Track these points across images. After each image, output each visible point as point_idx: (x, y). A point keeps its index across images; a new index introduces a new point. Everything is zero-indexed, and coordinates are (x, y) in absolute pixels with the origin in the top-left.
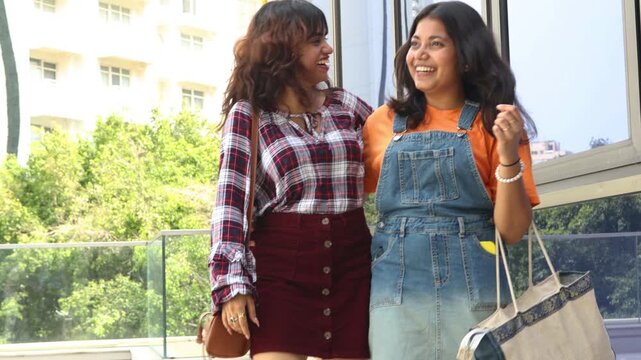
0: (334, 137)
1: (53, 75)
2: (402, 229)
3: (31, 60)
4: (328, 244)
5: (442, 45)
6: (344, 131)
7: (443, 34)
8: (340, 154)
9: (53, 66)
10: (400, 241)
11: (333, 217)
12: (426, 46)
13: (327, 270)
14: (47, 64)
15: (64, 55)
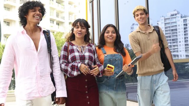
0: (87, 54)
1: (9, 25)
3: (4, 21)
4: (86, 80)
5: (115, 33)
6: (90, 53)
8: (87, 58)
9: (9, 23)
10: (108, 79)
14: (7, 23)
15: (11, 21)
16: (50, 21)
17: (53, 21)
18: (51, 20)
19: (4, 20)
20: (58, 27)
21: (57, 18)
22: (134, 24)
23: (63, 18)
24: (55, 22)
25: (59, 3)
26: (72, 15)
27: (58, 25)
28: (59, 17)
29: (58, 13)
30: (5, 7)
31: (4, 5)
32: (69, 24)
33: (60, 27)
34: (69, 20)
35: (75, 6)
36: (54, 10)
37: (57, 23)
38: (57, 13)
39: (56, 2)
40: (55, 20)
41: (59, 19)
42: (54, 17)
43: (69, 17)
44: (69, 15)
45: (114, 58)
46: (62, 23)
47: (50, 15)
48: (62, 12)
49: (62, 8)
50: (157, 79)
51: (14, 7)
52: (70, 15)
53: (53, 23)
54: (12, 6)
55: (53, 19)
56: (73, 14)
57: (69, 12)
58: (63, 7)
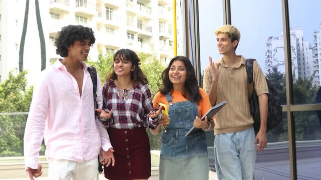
0: (129, 101)
2: (177, 135)
3: (50, 37)
4: (127, 140)
5: (183, 70)
7: (183, 66)
10: (176, 139)
11: (127, 130)
12: (178, 69)
13: (127, 149)
16: (126, 35)
17: (132, 35)
18: (128, 34)
19: (50, 34)
20: (142, 46)
21: (140, 29)
22: (271, 38)
23: (150, 29)
24: (136, 37)
25: (143, 5)
26: (165, 24)
27: (141, 41)
28: (143, 27)
29: (141, 22)
30: (51, 13)
31: (51, 9)
32: (160, 39)
33: (146, 44)
34: (160, 32)
35: (169, 8)
36: (133, 16)
37: (138, 38)
38: (138, 21)
39: (138, 3)
40: (136, 33)
41: (143, 32)
42: (134, 28)
43: (160, 27)
44: (160, 25)
45: (184, 107)
46: (148, 37)
47: (128, 25)
48: (147, 20)
49: (147, 12)
50: (241, 138)
51: (67, 12)
52: (162, 25)
53: (133, 38)
54: (63, 12)
55: (132, 32)
56: (166, 21)
57: (159, 19)
58: (148, 10)
